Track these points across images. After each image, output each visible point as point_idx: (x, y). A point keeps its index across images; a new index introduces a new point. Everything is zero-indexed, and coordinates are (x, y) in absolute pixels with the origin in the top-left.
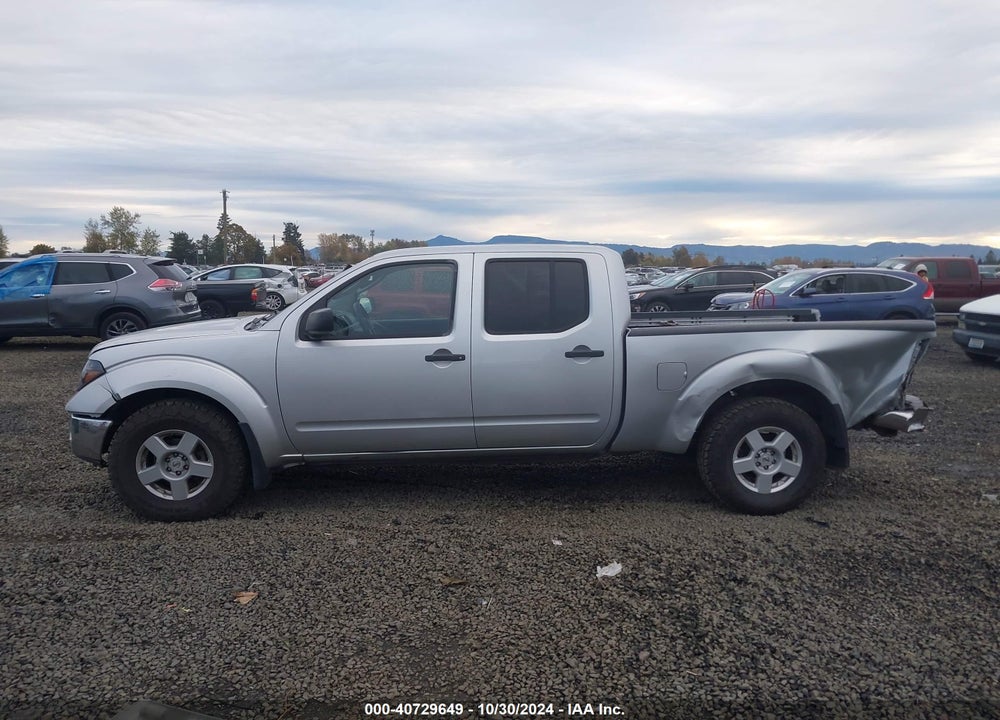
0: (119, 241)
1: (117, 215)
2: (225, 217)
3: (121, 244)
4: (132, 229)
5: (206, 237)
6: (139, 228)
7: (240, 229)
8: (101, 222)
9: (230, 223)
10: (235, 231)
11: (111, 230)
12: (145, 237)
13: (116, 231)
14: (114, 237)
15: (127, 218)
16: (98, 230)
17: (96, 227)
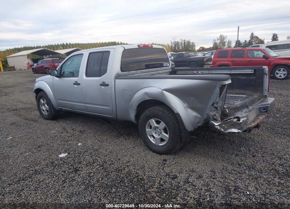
0: (221, 44)
1: (221, 37)
2: (252, 34)
3: (221, 45)
4: (225, 40)
5: (246, 41)
6: (226, 40)
7: (257, 37)
8: (217, 39)
9: (254, 36)
10: (255, 38)
11: (219, 41)
12: (228, 43)
13: (221, 41)
14: (220, 43)
15: (224, 37)
16: (216, 42)
17: (215, 41)
